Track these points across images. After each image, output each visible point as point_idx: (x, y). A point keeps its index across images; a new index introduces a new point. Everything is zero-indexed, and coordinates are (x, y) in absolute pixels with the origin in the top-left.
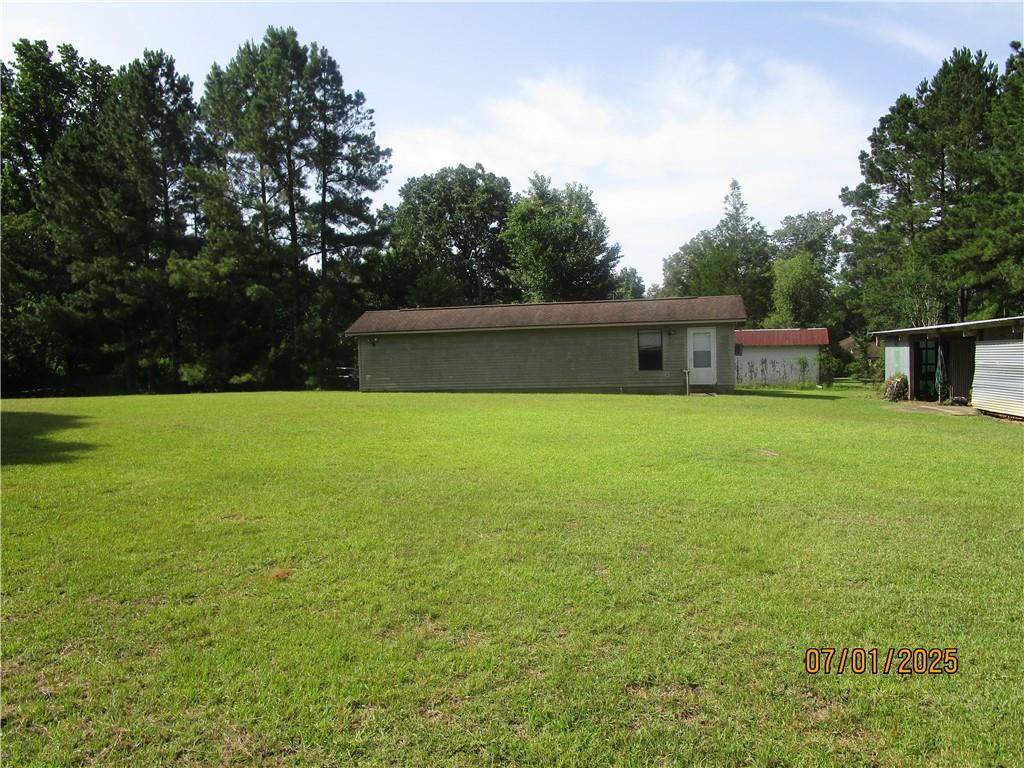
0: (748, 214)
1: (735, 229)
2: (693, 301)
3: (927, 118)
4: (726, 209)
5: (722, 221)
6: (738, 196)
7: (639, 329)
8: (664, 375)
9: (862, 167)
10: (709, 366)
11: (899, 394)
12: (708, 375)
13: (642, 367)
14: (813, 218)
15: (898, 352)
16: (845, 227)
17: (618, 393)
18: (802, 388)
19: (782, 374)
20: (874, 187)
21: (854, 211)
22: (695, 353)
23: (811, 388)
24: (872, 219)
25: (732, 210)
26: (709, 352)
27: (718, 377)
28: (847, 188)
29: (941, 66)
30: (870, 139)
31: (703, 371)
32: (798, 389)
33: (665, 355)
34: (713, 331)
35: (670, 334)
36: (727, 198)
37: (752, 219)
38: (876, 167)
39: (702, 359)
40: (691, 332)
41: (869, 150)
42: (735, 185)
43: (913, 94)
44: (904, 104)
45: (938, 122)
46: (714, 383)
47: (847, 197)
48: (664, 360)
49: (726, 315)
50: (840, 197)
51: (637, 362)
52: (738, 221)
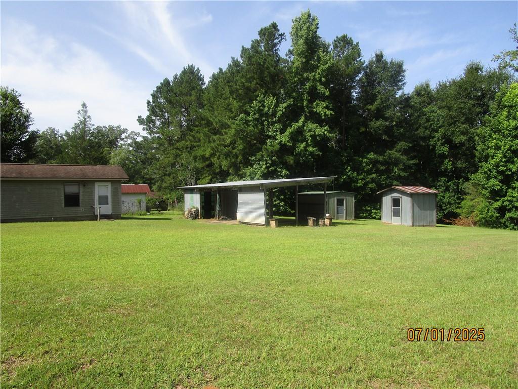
0: (92, 122)
1: (84, 128)
2: (95, 167)
3: (177, 91)
4: (79, 118)
5: (76, 124)
6: (86, 112)
7: (65, 182)
8: (81, 209)
9: (148, 107)
10: (108, 204)
11: (195, 216)
12: (107, 209)
13: (66, 205)
14: (111, 128)
15: (193, 197)
16: (127, 135)
17: (50, 221)
18: (141, 215)
19: (128, 208)
20: (154, 118)
21: (144, 128)
22: (100, 197)
23: (145, 214)
24: (151, 132)
25: (82, 119)
26: (107, 197)
27: (112, 210)
28: (141, 116)
29: (183, 69)
30: (151, 95)
31: (103, 207)
32: (138, 215)
33: (81, 198)
34: (109, 185)
35: (84, 186)
36: (79, 112)
37: (93, 125)
38: (154, 109)
39: (103, 200)
40: (97, 185)
41: (151, 100)
42: (84, 105)
43: (171, 79)
44: (166, 83)
45: (182, 94)
46: (110, 213)
47: (140, 121)
48: (81, 201)
49: (117, 176)
50: (137, 120)
51: (63, 202)
52: (85, 125)
